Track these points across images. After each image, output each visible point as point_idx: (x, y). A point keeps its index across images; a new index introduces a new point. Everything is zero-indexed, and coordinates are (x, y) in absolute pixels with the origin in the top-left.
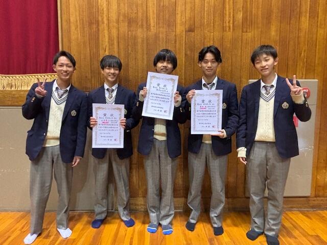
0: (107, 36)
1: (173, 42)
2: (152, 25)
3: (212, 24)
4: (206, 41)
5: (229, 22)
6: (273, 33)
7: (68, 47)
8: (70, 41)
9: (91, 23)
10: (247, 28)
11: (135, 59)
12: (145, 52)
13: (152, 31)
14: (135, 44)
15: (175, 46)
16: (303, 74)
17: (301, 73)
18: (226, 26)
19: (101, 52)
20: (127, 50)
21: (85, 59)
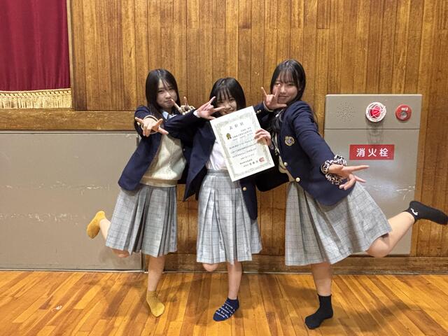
0: (132, 34)
1: (222, 42)
2: (194, 18)
3: (275, 18)
4: (267, 40)
5: (299, 15)
6: (360, 30)
7: (81, 50)
8: (83, 42)
9: (111, 19)
10: (323, 22)
11: (171, 65)
12: (184, 57)
13: (194, 27)
14: (170, 45)
15: (225, 49)
16: (401, 87)
17: (398, 84)
18: (295, 20)
19: (125, 57)
20: (159, 53)
21: (104, 66)
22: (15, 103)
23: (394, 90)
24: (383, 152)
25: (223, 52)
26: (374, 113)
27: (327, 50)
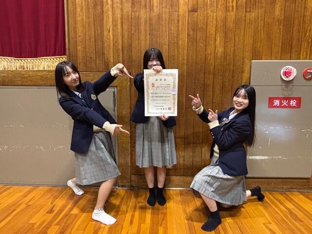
0: (111, 17)
1: (176, 22)
2: (155, 4)
3: (215, 4)
4: (209, 20)
5: (232, 2)
6: (277, 13)
7: (74, 28)
8: (75, 23)
9: (95, 5)
10: (250, 8)
11: (139, 39)
12: (148, 33)
13: (155, 11)
14: (138, 24)
15: (178, 27)
16: (307, 55)
17: (305, 53)
18: (229, 6)
19: (105, 33)
20: (130, 30)
21: (90, 39)
23: (302, 57)
24: (293, 103)
25: (177, 29)
26: (287, 74)
27: (253, 28)
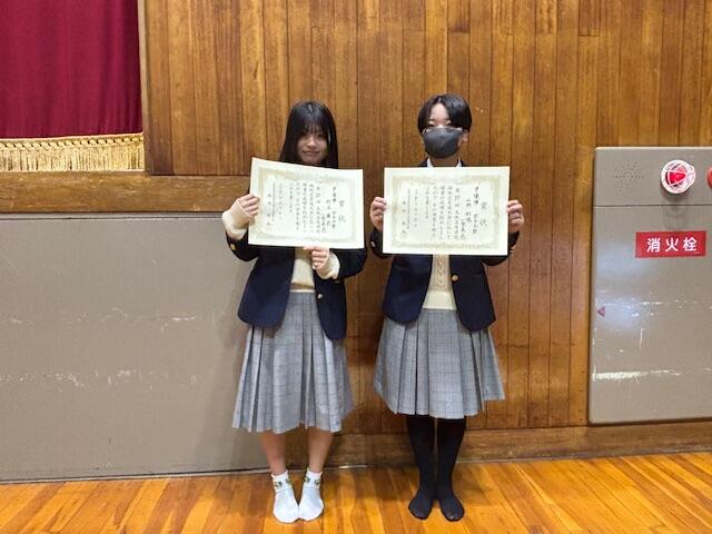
1: (420, 55)
2: (369, 13)
3: (510, 15)
4: (496, 54)
5: (549, 11)
6: (647, 39)
7: (162, 64)
8: (166, 49)
9: (218, 9)
10: (589, 26)
11: (330, 94)
12: (353, 80)
13: (369, 27)
14: (328, 59)
15: (425, 66)
18: (542, 20)
19: (246, 78)
20: (309, 73)
21: (205, 94)
22: (16, 160)
23: (702, 140)
24: (689, 244)
25: (421, 72)
26: (675, 178)
27: (595, 72)
